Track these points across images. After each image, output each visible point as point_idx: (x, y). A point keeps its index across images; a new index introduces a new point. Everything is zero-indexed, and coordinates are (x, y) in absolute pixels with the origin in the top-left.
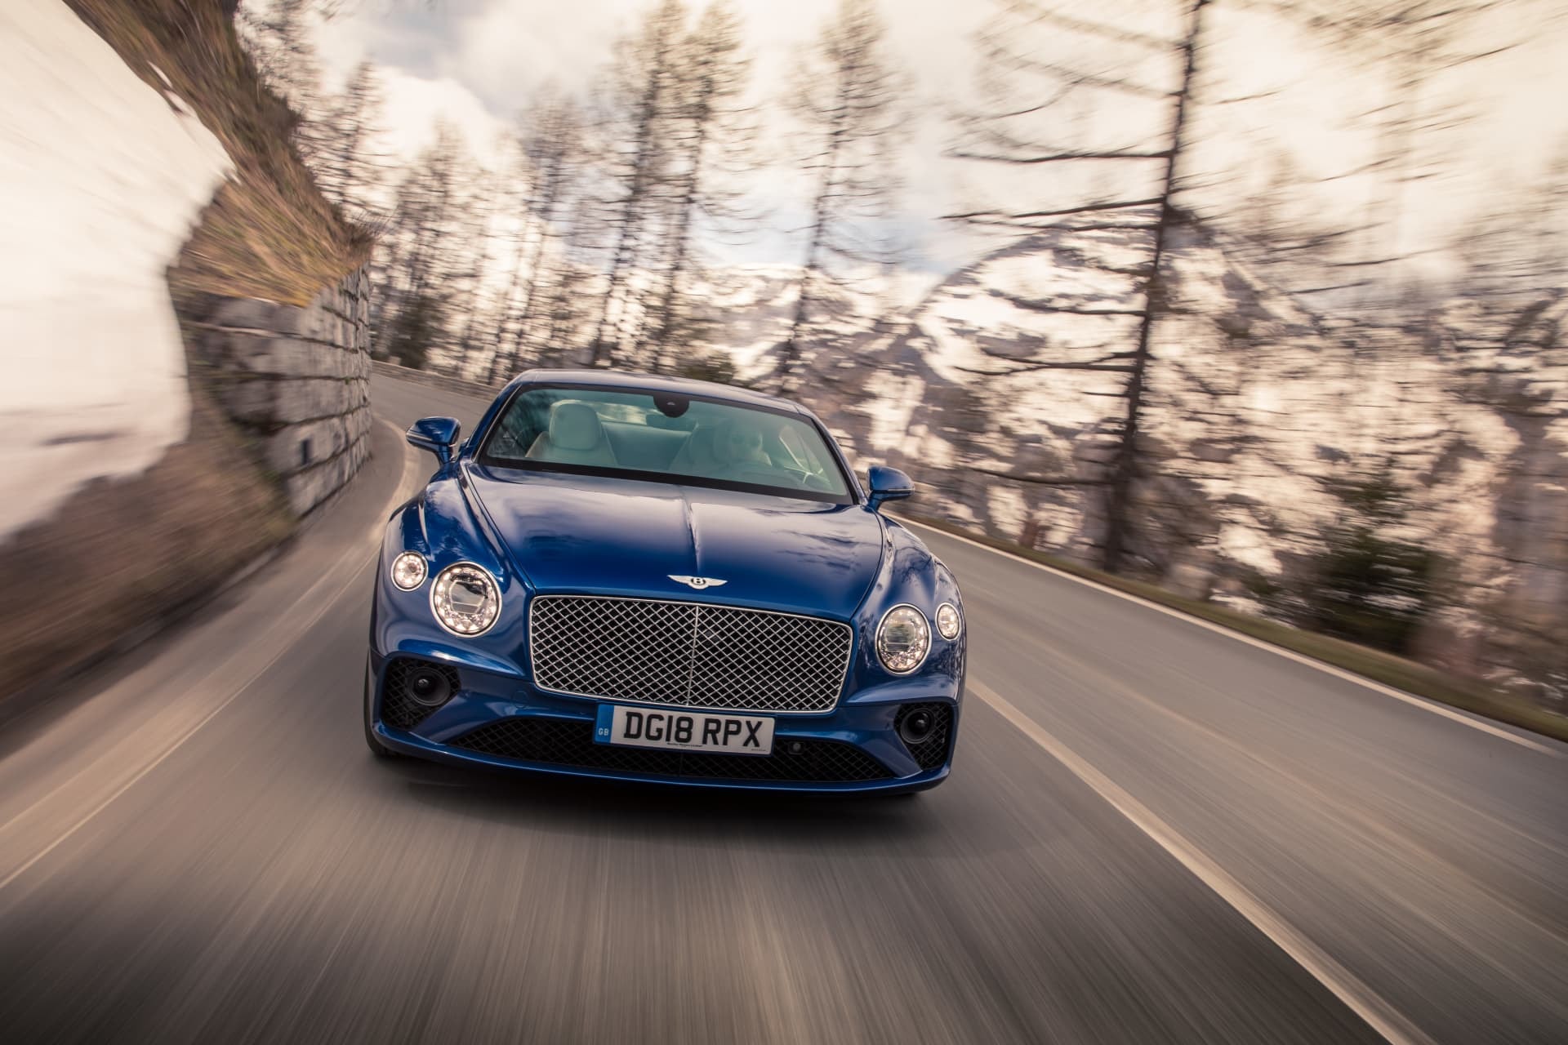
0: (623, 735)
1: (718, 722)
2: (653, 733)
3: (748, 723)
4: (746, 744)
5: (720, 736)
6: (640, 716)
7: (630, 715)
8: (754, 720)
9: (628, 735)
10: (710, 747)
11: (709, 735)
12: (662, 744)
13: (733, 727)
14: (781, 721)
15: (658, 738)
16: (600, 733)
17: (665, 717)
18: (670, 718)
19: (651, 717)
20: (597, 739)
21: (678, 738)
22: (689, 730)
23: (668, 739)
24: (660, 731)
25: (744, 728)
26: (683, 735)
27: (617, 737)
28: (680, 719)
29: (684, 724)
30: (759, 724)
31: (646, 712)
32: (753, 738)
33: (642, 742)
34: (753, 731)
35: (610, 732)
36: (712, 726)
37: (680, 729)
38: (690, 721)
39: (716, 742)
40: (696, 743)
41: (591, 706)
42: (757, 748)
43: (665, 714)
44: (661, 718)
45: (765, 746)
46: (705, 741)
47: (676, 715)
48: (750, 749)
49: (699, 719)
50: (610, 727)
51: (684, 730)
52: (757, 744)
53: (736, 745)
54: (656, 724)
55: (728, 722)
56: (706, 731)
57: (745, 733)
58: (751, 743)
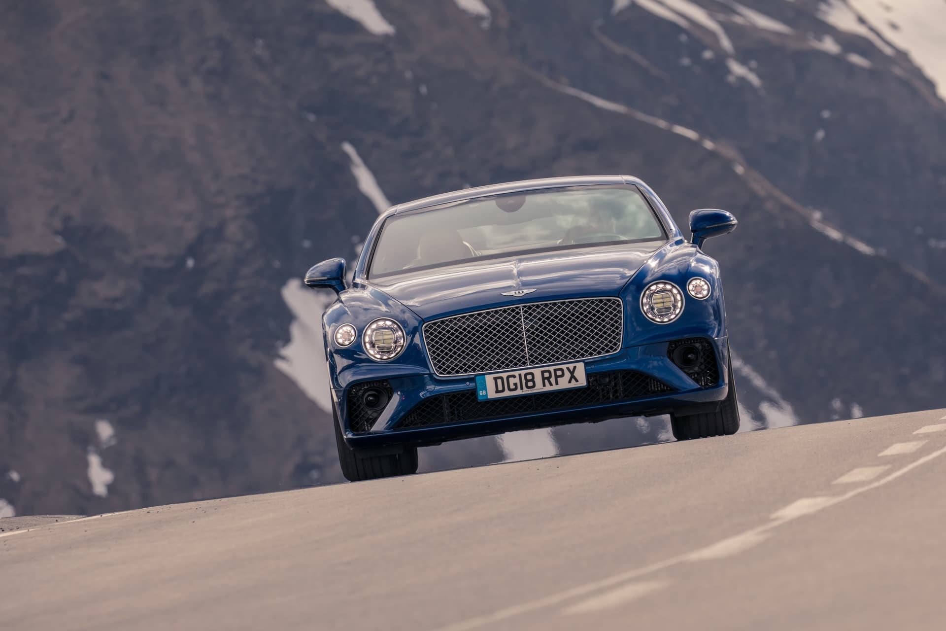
0: (494, 392)
1: (549, 372)
2: (512, 387)
3: (568, 368)
4: (570, 382)
5: (553, 380)
6: (501, 378)
7: (496, 379)
8: (571, 366)
9: (497, 391)
10: (548, 388)
11: (546, 381)
12: (519, 392)
13: (559, 373)
14: (587, 364)
15: (516, 389)
16: (481, 394)
17: (516, 375)
18: (520, 375)
19: (508, 378)
20: (480, 398)
21: (528, 387)
22: (533, 380)
23: (522, 388)
24: (515, 384)
25: (566, 372)
26: (530, 384)
27: (492, 394)
28: (526, 375)
29: (529, 377)
30: (575, 367)
31: (504, 375)
32: (573, 377)
33: (507, 394)
34: (572, 373)
35: (486, 392)
36: (546, 375)
37: (527, 381)
38: (532, 374)
39: (551, 384)
40: (539, 388)
41: (472, 380)
42: (577, 383)
43: (516, 373)
44: (514, 376)
45: (582, 382)
46: (544, 385)
47: (523, 373)
48: (573, 384)
49: (537, 372)
50: (485, 389)
51: (530, 381)
52: (577, 381)
53: (564, 384)
54: (512, 381)
55: (555, 370)
56: (544, 379)
57: (568, 375)
58: (573, 380)
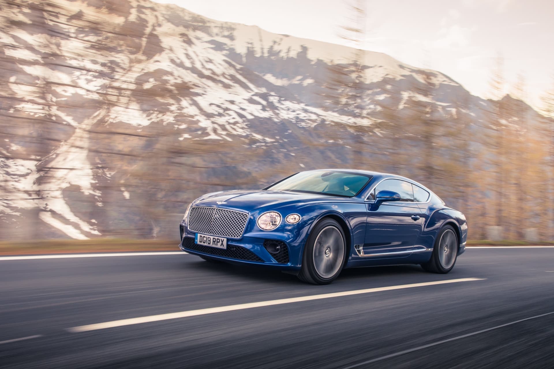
1: (215, 239)
2: (204, 241)
3: (221, 239)
4: (221, 245)
5: (216, 243)
6: (202, 236)
7: (200, 236)
8: (222, 239)
9: (200, 242)
10: (214, 246)
11: (214, 242)
12: (206, 244)
13: (218, 241)
14: (228, 240)
15: (205, 243)
18: (207, 237)
19: (204, 237)
20: (196, 243)
22: (210, 241)
23: (206, 243)
24: (205, 241)
26: (209, 242)
27: (199, 243)
30: (223, 240)
31: (203, 236)
33: (202, 244)
34: (222, 242)
35: (197, 241)
37: (208, 240)
38: (210, 238)
39: (215, 245)
40: (211, 245)
41: (194, 234)
43: (206, 236)
44: (205, 237)
45: (225, 247)
46: (213, 244)
47: (208, 236)
48: (222, 247)
49: (212, 238)
50: (197, 239)
52: (223, 246)
53: (219, 246)
54: (205, 239)
55: (217, 239)
56: (213, 241)
57: (221, 242)
58: (222, 245)
